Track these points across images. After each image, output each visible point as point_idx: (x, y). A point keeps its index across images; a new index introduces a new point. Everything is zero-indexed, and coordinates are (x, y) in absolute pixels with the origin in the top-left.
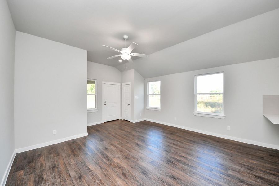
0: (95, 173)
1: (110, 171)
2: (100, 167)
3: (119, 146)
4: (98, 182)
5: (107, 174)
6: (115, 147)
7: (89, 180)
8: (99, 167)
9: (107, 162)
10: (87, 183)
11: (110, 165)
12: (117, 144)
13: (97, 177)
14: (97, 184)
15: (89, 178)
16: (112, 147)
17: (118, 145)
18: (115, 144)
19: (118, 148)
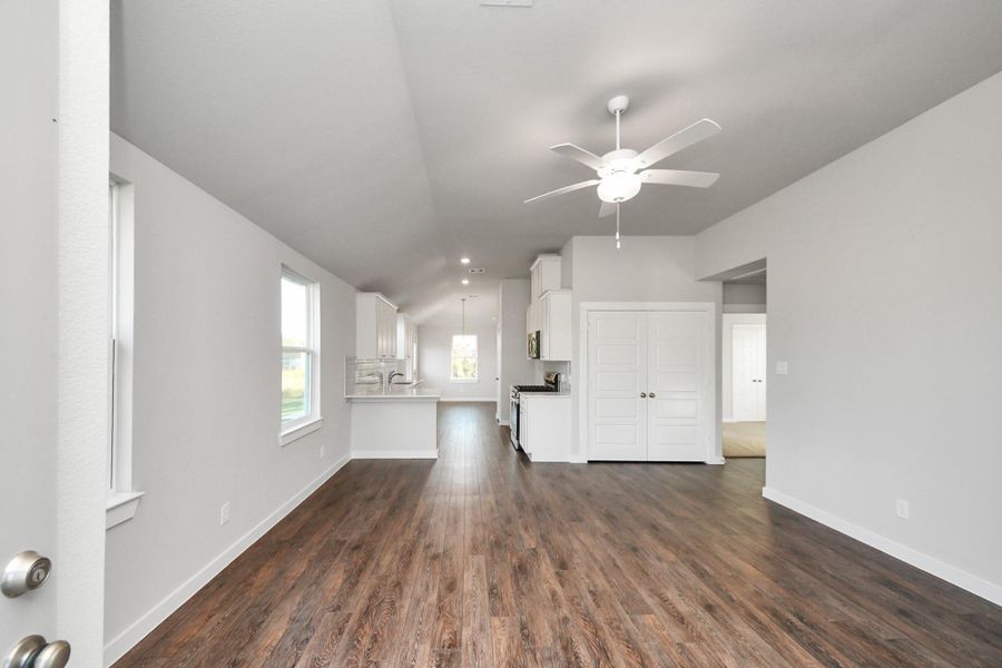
3: (644, 594)
6: (664, 601)
12: (650, 612)
16: (683, 608)
17: (649, 601)
18: (666, 616)
19: (651, 590)
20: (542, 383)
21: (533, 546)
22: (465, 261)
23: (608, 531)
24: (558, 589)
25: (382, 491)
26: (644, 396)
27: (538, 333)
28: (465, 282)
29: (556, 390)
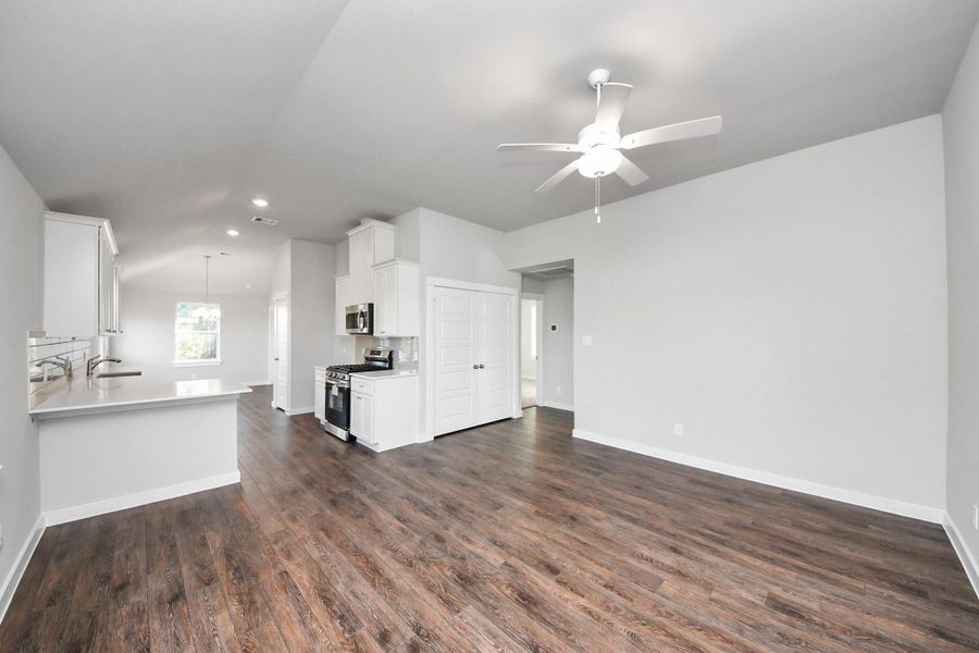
20: (362, 362)
21: (502, 562)
22: (261, 203)
23: (537, 509)
24: (582, 601)
25: (185, 572)
26: (476, 367)
27: (371, 306)
28: (233, 233)
29: (391, 368)
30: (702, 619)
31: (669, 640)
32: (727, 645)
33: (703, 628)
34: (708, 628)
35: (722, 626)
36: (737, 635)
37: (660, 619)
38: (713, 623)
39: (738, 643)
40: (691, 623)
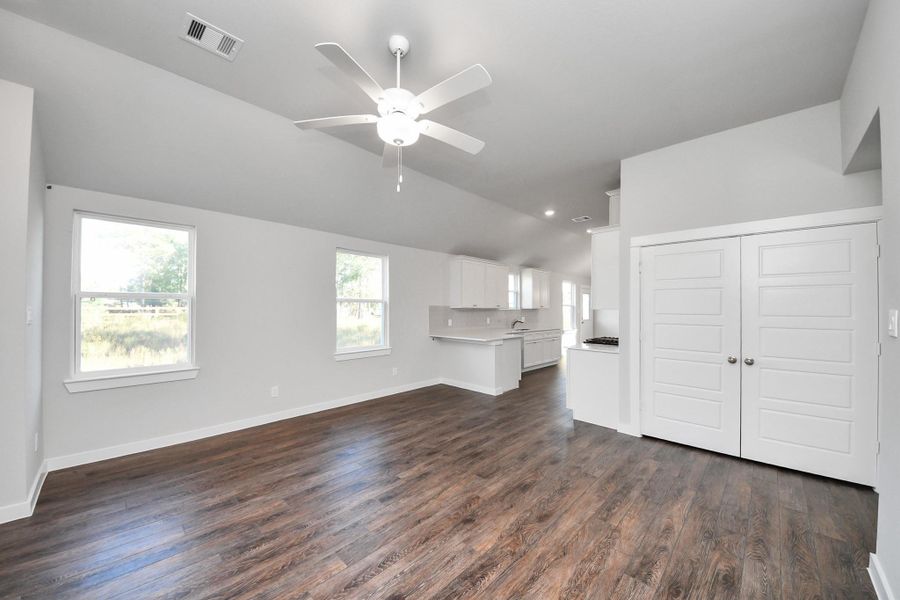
0: (565, 585)
1: (540, 550)
2: (533, 579)
4: (593, 566)
5: (555, 553)
7: (601, 591)
8: (537, 585)
9: (502, 567)
10: (613, 592)
11: (513, 554)
13: (578, 574)
14: (599, 564)
15: (591, 595)
26: (733, 360)
30: (292, 574)
31: (288, 544)
32: (259, 578)
33: (283, 571)
34: (281, 574)
35: (276, 585)
36: (261, 591)
37: (309, 545)
38: (282, 580)
39: (255, 588)
40: (293, 565)
